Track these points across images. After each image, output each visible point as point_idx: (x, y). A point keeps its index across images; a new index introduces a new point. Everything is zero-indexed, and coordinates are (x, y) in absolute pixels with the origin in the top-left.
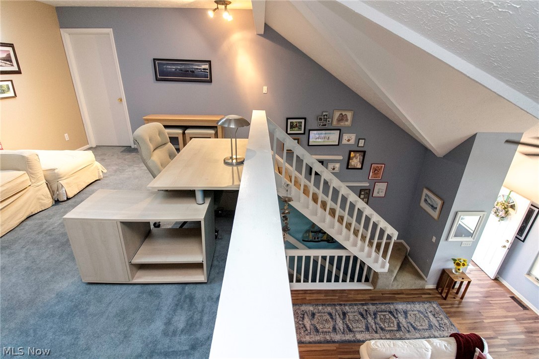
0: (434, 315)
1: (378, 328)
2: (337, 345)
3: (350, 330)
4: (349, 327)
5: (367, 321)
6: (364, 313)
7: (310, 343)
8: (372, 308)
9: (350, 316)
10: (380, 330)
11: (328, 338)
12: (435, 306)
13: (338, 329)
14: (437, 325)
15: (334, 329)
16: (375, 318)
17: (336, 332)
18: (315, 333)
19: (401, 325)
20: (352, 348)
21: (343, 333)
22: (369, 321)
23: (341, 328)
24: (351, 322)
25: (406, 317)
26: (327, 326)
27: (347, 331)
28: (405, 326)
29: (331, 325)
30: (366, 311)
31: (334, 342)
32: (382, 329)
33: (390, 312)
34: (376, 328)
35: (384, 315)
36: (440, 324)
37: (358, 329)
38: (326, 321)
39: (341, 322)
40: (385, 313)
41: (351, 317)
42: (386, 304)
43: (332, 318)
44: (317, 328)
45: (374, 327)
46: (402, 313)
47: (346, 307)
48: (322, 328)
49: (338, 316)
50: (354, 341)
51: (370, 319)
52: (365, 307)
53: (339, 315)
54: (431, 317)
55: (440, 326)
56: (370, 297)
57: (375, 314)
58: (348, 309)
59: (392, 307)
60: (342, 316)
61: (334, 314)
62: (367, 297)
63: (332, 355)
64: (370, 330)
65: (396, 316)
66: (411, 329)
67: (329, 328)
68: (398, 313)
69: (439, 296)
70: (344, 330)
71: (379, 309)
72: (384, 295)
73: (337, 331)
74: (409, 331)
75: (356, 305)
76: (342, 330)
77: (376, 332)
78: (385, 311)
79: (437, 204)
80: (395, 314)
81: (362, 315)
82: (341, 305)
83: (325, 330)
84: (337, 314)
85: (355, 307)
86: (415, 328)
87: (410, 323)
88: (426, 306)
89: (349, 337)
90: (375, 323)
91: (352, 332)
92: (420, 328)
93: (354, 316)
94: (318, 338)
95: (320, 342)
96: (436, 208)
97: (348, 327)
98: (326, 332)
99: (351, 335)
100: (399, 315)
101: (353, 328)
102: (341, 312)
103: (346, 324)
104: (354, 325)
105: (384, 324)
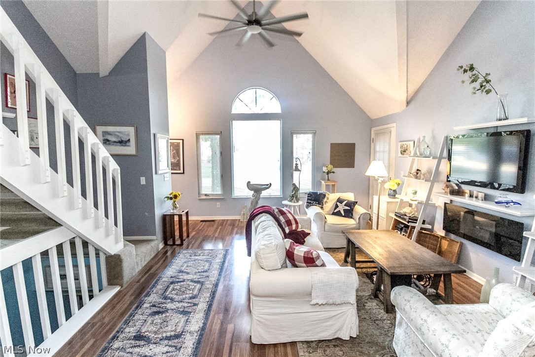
0: (195, 256)
1: (190, 301)
3: (177, 336)
4: (171, 336)
5: (172, 309)
6: (155, 309)
8: (153, 298)
9: (148, 329)
10: (194, 300)
12: (185, 252)
14: (209, 257)
16: (172, 299)
20: (212, 343)
21: (179, 349)
22: (173, 307)
24: (161, 330)
25: (188, 273)
27: (176, 341)
28: (199, 277)
30: (153, 306)
32: (193, 297)
33: (172, 283)
34: (188, 303)
35: (173, 289)
36: (208, 255)
37: (181, 325)
39: (152, 346)
40: (171, 288)
41: (153, 328)
42: (156, 283)
45: (186, 305)
46: (181, 274)
47: (127, 330)
49: (136, 350)
50: (201, 335)
51: (170, 306)
53: (135, 347)
55: (211, 256)
56: (132, 295)
57: (166, 298)
58: (132, 329)
59: (165, 279)
60: (142, 343)
62: (128, 299)
64: (190, 310)
66: (204, 274)
68: (177, 277)
70: (170, 346)
71: (160, 291)
72: (141, 281)
74: (207, 277)
75: (132, 315)
76: (170, 349)
77: (195, 305)
78: (168, 287)
79: (128, 135)
80: (177, 280)
82: (115, 338)
84: (128, 350)
85: (137, 317)
86: (206, 271)
87: (196, 273)
88: (181, 256)
89: (190, 341)
90: (181, 301)
91: (181, 334)
92: (206, 268)
93: (152, 323)
96: (129, 140)
97: (168, 338)
99: (188, 337)
100: (181, 277)
101: (175, 331)
102: (133, 342)
103: (161, 340)
104: (169, 328)
105: (187, 294)
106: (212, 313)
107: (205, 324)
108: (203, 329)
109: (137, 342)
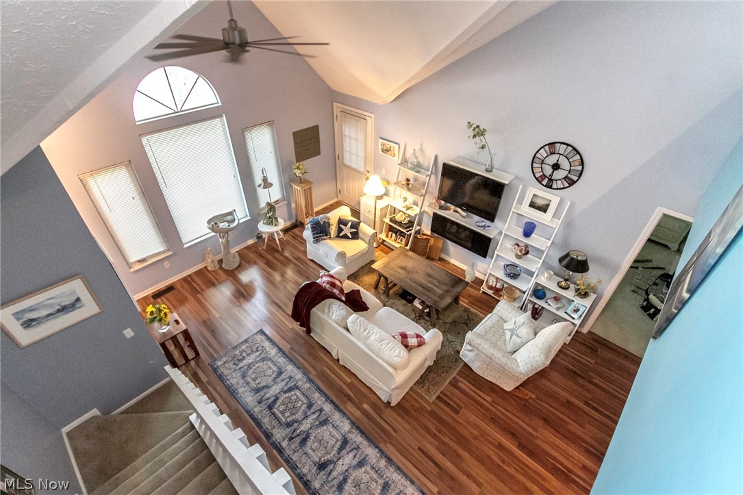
0: (240, 361)
1: (312, 410)
2: (381, 446)
3: (345, 442)
4: (341, 446)
5: (311, 428)
6: (298, 440)
7: (412, 482)
8: (279, 433)
9: (318, 455)
10: (314, 408)
11: (383, 463)
12: (219, 363)
13: (357, 460)
14: (258, 354)
15: (361, 464)
16: (296, 421)
17: (364, 458)
18: (392, 486)
19: (286, 388)
20: (370, 426)
21: (358, 448)
22: (308, 426)
23: (351, 455)
24: (328, 448)
25: (267, 387)
26: (365, 478)
27: (349, 445)
28: (284, 383)
29: (360, 473)
30: (291, 439)
31: (381, 451)
32: (310, 406)
33: (270, 407)
34: (314, 413)
35: (283, 413)
36: (252, 352)
37: (334, 432)
38: (357, 485)
39: (340, 462)
40: (278, 413)
41: (321, 453)
43: (345, 480)
44: (382, 490)
45: (314, 416)
46: (262, 393)
47: (305, 471)
48: (376, 482)
49: (334, 474)
50: (358, 428)
51: (305, 426)
52: (284, 444)
53: (330, 473)
54: (245, 362)
55: (257, 351)
57: (289, 425)
59: (257, 410)
60: (331, 467)
61: (336, 482)
63: (401, 444)
64: (324, 418)
65: (272, 399)
66: (283, 376)
67: (366, 472)
68: (265, 398)
69: (193, 363)
70: (351, 451)
71: (274, 423)
73: (361, 458)
74: (290, 378)
76: (354, 453)
77: (321, 410)
78: (273, 414)
79: (74, 292)
80: (270, 401)
81: (304, 441)
83: (375, 476)
84: (330, 479)
85: (295, 457)
86: (280, 373)
87: (274, 380)
88: (226, 372)
89: (357, 438)
90: (306, 417)
91: (346, 439)
92: (275, 368)
93: (314, 450)
94: (395, 476)
95: (398, 468)
97: (342, 448)
98: (377, 472)
99: (351, 436)
100: (268, 395)
101: (337, 440)
102: (323, 472)
103: (339, 453)
104: (332, 442)
105: (300, 407)
106: (341, 407)
107: (348, 418)
108: (353, 423)
109: (326, 470)
